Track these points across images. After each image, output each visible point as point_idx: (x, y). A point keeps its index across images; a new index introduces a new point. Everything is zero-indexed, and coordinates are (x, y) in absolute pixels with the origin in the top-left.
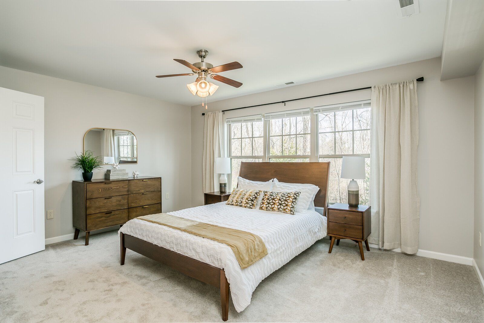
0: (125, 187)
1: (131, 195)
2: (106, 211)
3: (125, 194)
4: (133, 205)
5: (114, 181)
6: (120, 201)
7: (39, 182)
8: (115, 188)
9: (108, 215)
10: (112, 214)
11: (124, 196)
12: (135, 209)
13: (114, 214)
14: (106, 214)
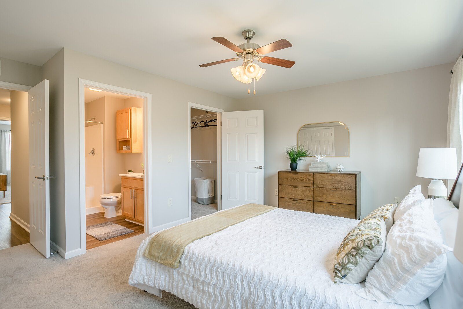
0: (311, 179)
1: (317, 188)
2: (293, 198)
3: (310, 186)
4: (319, 199)
5: (300, 172)
6: (305, 191)
7: (260, 168)
8: (302, 178)
9: (295, 202)
10: (298, 201)
11: (309, 188)
12: (321, 204)
13: (300, 203)
14: (293, 200)
